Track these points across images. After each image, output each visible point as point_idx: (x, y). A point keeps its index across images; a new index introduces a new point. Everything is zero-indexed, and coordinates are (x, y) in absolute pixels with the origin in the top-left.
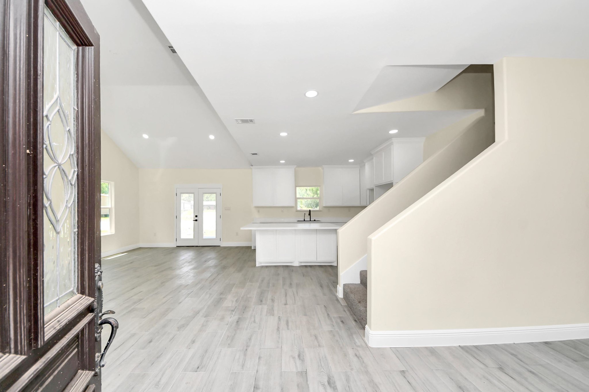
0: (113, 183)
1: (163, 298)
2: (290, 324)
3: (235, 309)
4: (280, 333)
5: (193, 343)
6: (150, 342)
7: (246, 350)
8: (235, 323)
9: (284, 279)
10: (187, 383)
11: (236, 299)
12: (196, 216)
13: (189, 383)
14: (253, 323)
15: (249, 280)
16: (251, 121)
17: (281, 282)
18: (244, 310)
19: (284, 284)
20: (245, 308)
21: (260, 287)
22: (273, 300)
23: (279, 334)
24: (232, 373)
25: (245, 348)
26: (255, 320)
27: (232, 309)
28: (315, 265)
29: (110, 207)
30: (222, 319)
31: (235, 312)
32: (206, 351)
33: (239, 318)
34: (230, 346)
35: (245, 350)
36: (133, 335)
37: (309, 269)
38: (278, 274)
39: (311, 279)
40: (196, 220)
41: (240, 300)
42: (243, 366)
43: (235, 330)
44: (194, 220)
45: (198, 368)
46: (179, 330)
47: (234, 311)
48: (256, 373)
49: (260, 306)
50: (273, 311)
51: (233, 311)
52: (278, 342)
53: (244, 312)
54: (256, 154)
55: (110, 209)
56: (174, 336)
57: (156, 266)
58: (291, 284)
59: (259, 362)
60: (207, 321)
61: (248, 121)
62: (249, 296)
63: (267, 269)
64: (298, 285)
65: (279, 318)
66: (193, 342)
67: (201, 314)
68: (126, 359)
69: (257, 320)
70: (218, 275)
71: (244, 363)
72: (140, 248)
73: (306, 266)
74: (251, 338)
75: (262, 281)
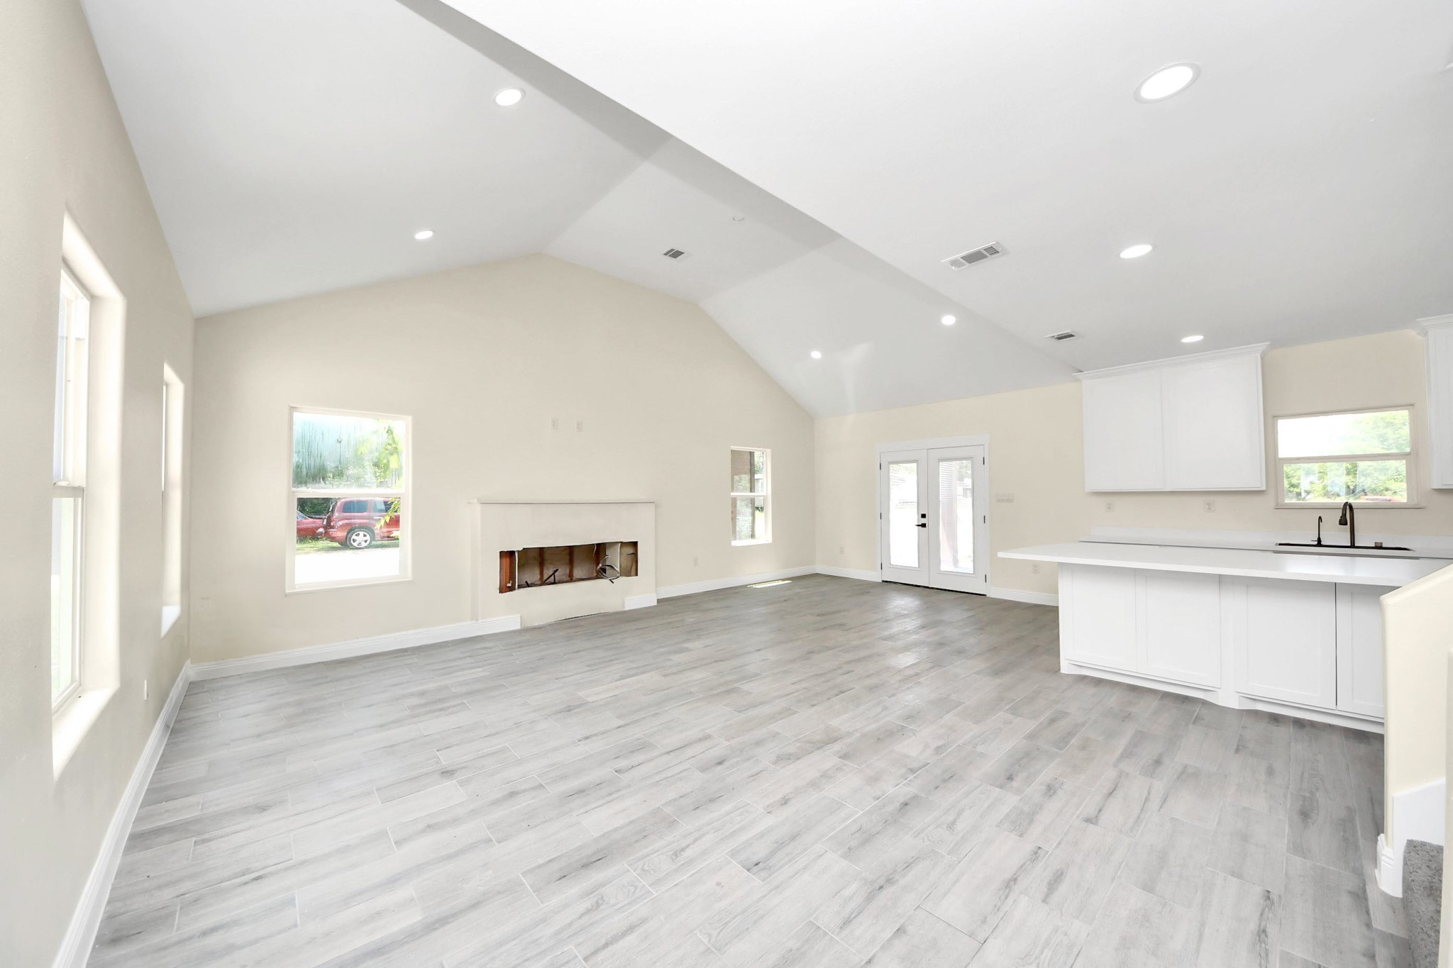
0: (769, 451)
1: (792, 684)
2: (1063, 889)
3: (920, 768)
4: (1006, 898)
5: (782, 805)
6: (720, 763)
7: (881, 887)
8: (897, 805)
9: (1140, 738)
10: (718, 884)
11: (940, 743)
12: (924, 516)
13: (723, 886)
14: (945, 826)
15: (1012, 704)
16: (992, 251)
17: (1121, 743)
18: (945, 781)
19: (1127, 754)
20: (949, 778)
21: (1031, 736)
22: (1050, 790)
23: (1003, 898)
24: (810, 921)
25: (881, 881)
26: (954, 823)
27: (915, 765)
28: (1330, 726)
29: (764, 494)
30: (874, 779)
31: (915, 777)
32: (794, 838)
33: (915, 797)
34: (849, 853)
35: (877, 887)
36: (707, 737)
37: (1283, 732)
38: (1127, 717)
39: (1270, 772)
40: (924, 525)
41: (950, 750)
42: (847, 922)
43: (886, 821)
44: (918, 525)
45: (757, 864)
46: (776, 763)
47: (915, 773)
48: (863, 963)
49: (998, 790)
50: (1031, 821)
51: (912, 771)
52: (984, 921)
53: (937, 788)
54: (1072, 336)
55: (765, 498)
56: (760, 772)
57: (818, 615)
58: (1158, 762)
59: (889, 940)
60: (839, 769)
61: (982, 254)
62: (980, 749)
63: (1091, 690)
64: (1185, 776)
65: (1036, 853)
66: (785, 802)
67: (837, 747)
68: (671, 777)
69: (960, 826)
70: (931, 668)
71: (854, 915)
72: (817, 575)
73: (1275, 718)
74: (912, 863)
75: (1053, 721)
